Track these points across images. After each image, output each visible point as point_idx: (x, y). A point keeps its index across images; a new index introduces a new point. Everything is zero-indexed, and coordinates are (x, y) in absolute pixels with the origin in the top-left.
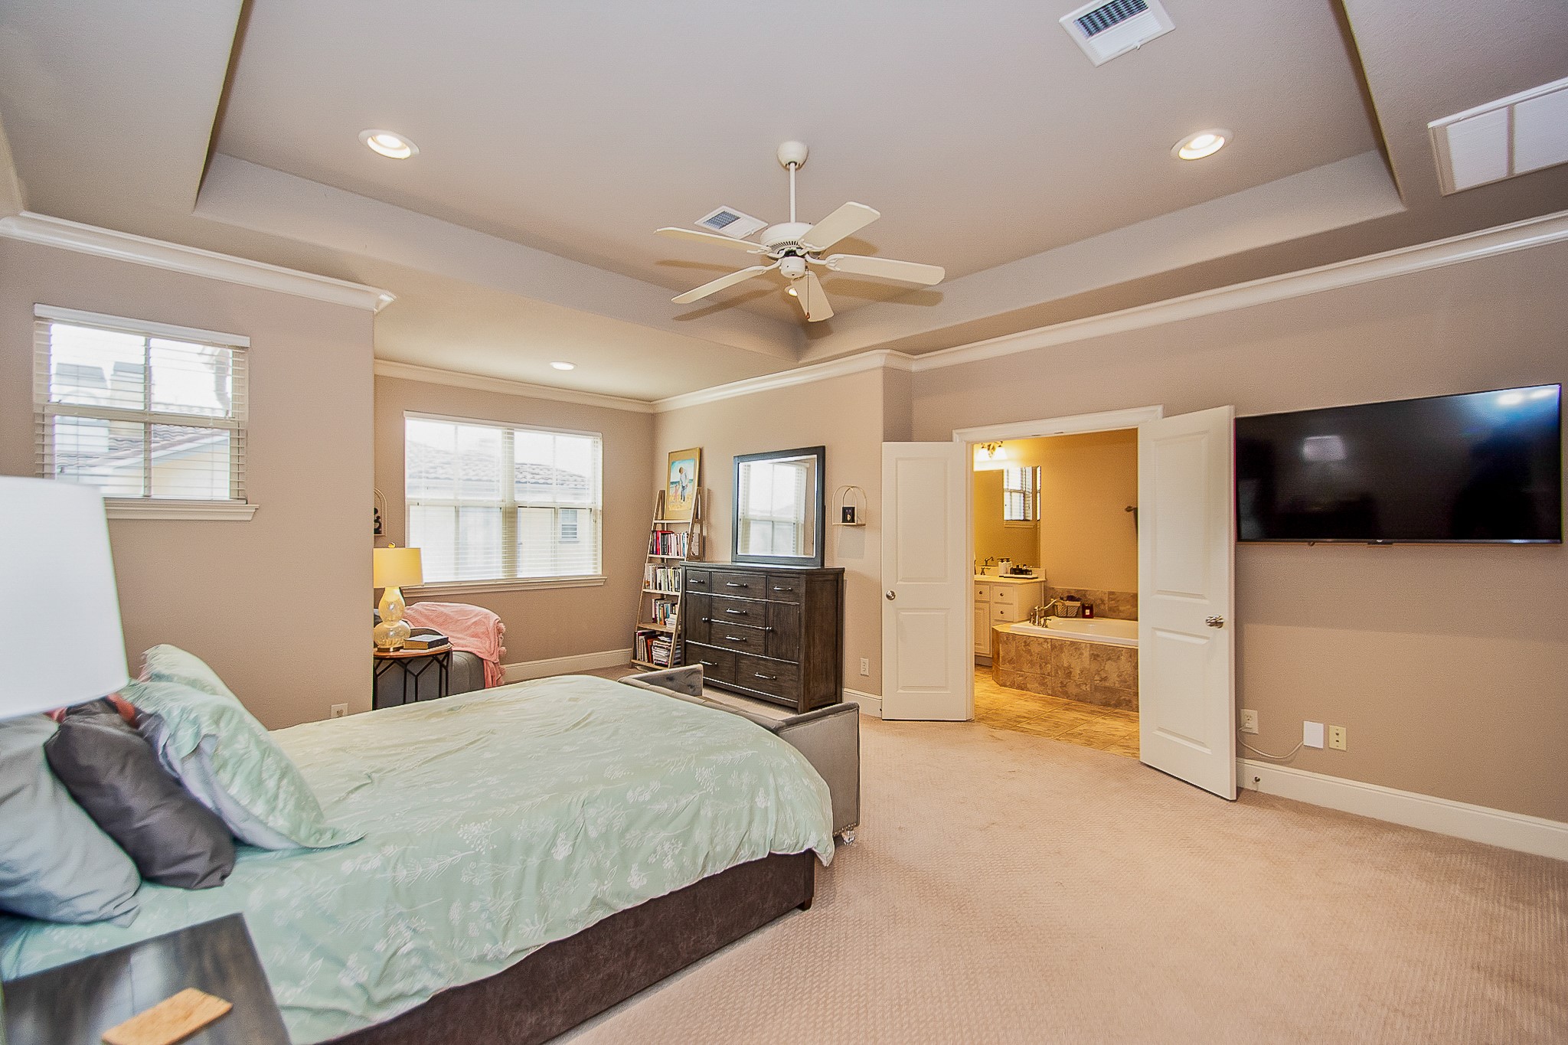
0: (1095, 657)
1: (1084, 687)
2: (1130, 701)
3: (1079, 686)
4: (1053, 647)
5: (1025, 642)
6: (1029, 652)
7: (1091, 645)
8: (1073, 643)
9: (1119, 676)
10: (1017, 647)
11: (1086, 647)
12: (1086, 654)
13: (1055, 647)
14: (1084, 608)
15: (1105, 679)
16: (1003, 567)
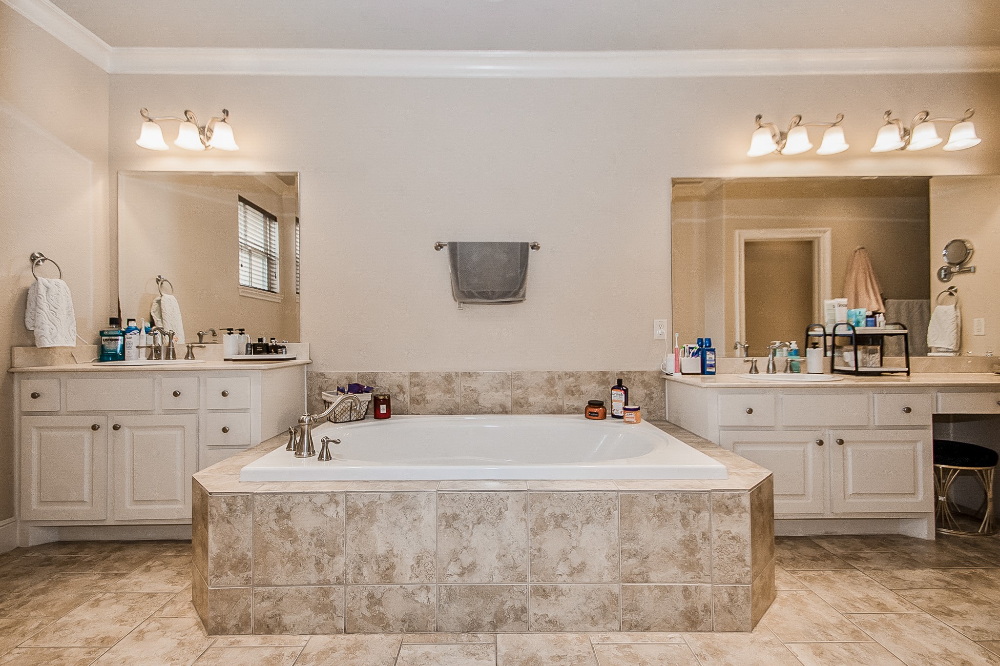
0: (449, 520)
1: (422, 597)
2: (524, 610)
3: (410, 596)
4: (352, 513)
5: (279, 510)
6: (289, 534)
7: (441, 495)
8: (398, 496)
9: (500, 557)
10: (257, 525)
11: (428, 500)
12: (429, 516)
13: (357, 511)
14: (377, 402)
15: (470, 569)
16: (232, 345)
